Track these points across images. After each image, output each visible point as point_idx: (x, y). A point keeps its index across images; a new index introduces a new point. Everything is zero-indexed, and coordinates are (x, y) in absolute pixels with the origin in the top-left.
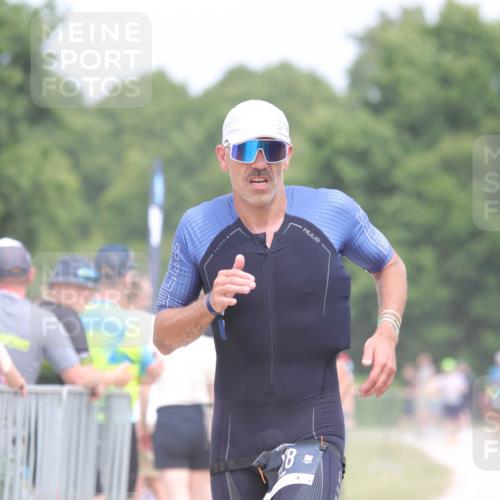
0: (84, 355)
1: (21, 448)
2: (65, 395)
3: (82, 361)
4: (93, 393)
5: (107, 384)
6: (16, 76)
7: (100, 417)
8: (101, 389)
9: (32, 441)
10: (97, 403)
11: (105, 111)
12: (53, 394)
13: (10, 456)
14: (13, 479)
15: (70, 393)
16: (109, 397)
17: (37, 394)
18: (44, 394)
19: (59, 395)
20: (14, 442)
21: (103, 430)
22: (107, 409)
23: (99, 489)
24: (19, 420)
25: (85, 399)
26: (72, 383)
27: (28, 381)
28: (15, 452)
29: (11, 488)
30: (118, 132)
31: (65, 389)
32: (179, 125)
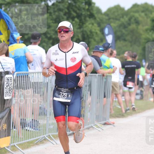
1: (88, 87)
2: (97, 76)
3: (101, 68)
4: (103, 75)
5: (106, 73)
6: (87, 7)
8: (105, 75)
9: (90, 86)
10: (104, 77)
11: (106, 14)
12: (95, 75)
13: (85, 89)
14: (86, 94)
15: (98, 75)
16: (107, 76)
17: (91, 76)
18: (92, 75)
19: (96, 76)
20: (86, 86)
21: (106, 83)
22: (106, 79)
24: (87, 81)
25: (102, 77)
26: (99, 73)
28: (86, 88)
29: (85, 96)
30: (109, 19)
31: (97, 74)
32: (123, 17)
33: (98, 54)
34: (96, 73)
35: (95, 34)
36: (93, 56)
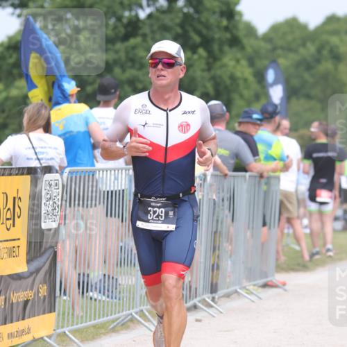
0: (257, 158)
1: (226, 203)
2: (247, 177)
3: (255, 160)
4: (261, 176)
5: (268, 171)
6: (225, 22)
7: (264, 187)
8: (265, 174)
9: (232, 199)
10: (263, 181)
11: (267, 38)
12: (242, 176)
13: (221, 207)
14: (223, 219)
15: (250, 176)
16: (269, 178)
17: (234, 176)
18: (238, 176)
19: (245, 176)
20: (223, 200)
21: (266, 193)
22: (267, 184)
23: (264, 224)
24: (225, 189)
25: (258, 179)
26: (251, 171)
27: (229, 170)
28: (223, 206)
29: (222, 223)
30: (274, 49)
31: (248, 174)
32: (304, 45)
33: (250, 129)
34: (245, 170)
35: (241, 83)
36: (237, 133)
